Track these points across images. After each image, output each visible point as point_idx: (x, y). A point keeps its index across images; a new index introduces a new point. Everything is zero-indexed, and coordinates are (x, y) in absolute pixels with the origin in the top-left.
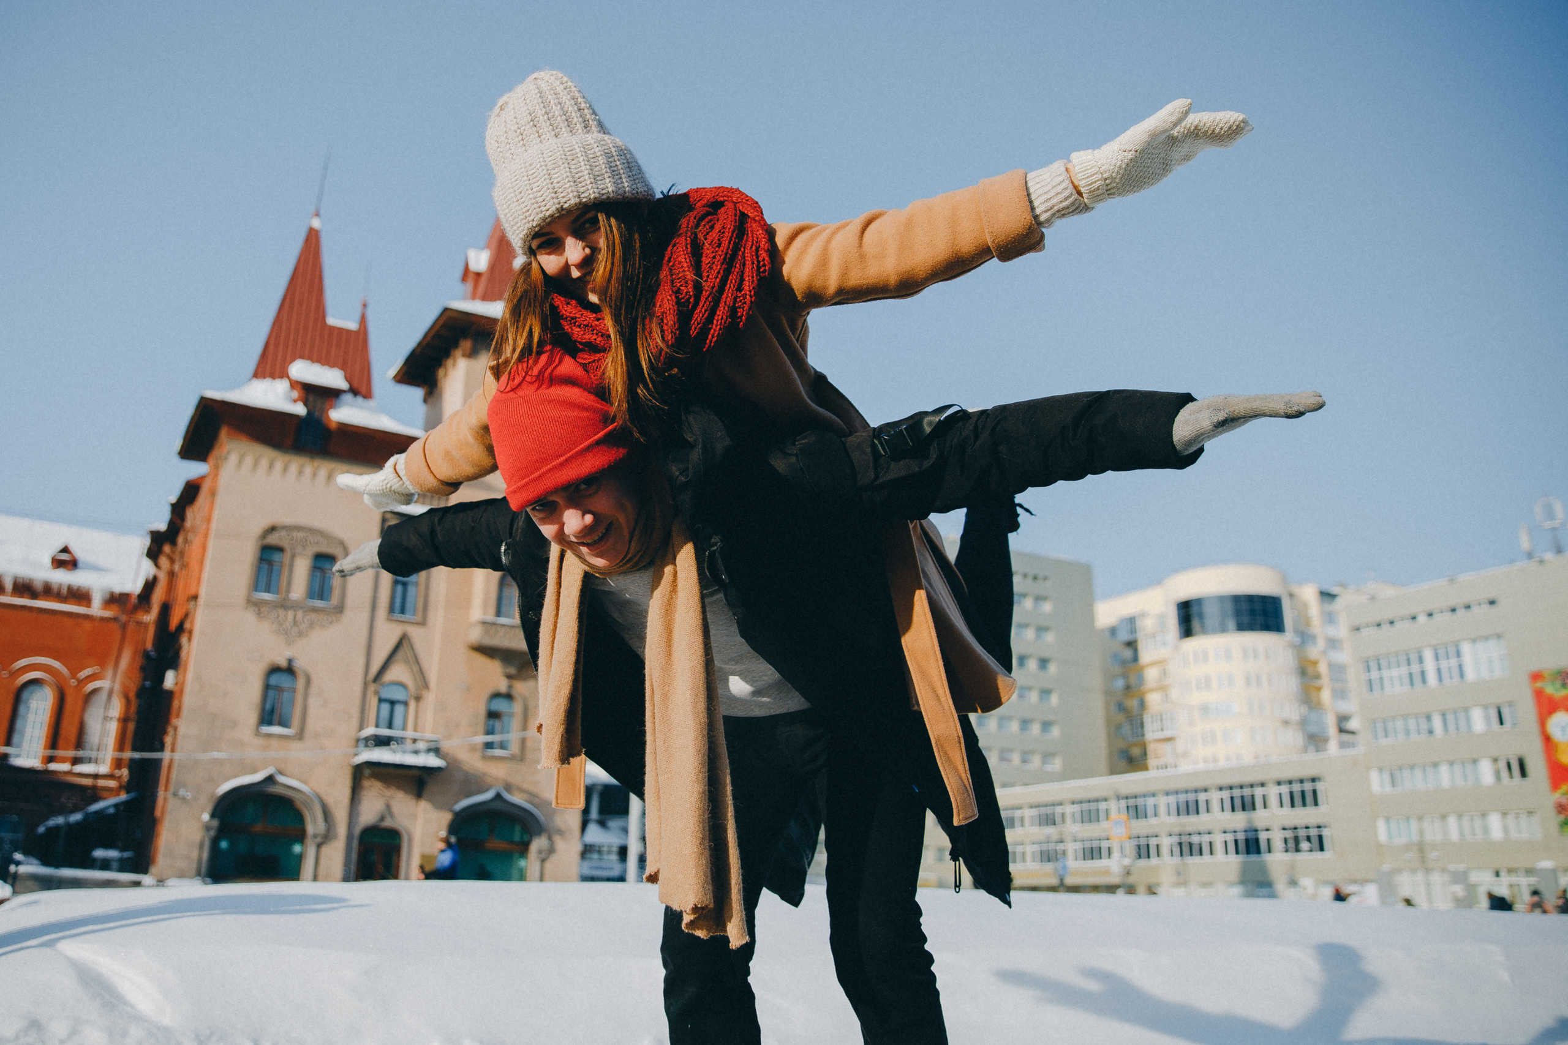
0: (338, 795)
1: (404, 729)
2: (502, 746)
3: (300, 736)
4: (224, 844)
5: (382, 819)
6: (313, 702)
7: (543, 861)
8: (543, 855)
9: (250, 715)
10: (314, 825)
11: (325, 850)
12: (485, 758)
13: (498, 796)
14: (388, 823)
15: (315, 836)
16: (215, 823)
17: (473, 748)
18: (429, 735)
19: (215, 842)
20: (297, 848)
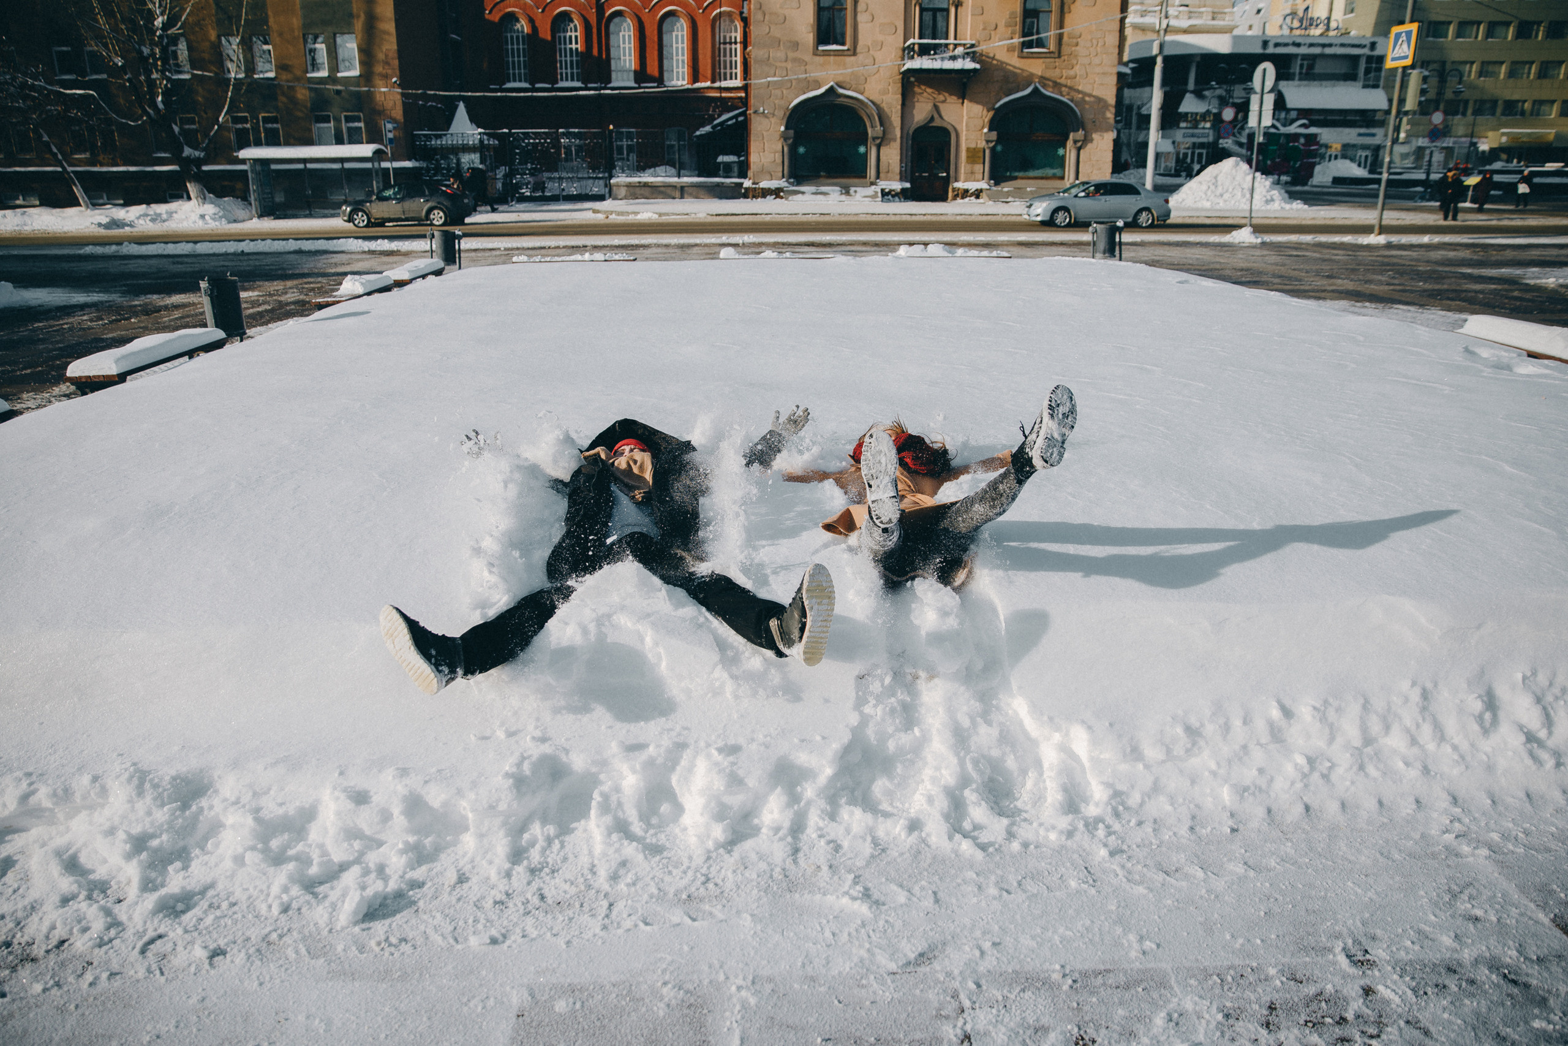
0: (891, 102)
1: (947, 38)
2: (1040, 43)
3: (854, 52)
4: (802, 150)
5: (932, 119)
6: (861, 18)
7: (1079, 149)
8: (1079, 144)
9: (808, 37)
10: (873, 131)
11: (884, 150)
12: (1021, 57)
13: (1036, 91)
14: (937, 123)
15: (874, 139)
16: (791, 132)
17: (1010, 49)
18: (969, 42)
19: (793, 149)
20: (862, 149)
